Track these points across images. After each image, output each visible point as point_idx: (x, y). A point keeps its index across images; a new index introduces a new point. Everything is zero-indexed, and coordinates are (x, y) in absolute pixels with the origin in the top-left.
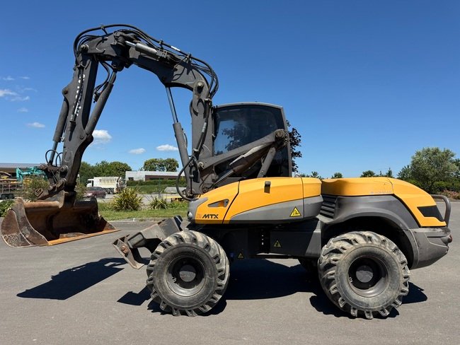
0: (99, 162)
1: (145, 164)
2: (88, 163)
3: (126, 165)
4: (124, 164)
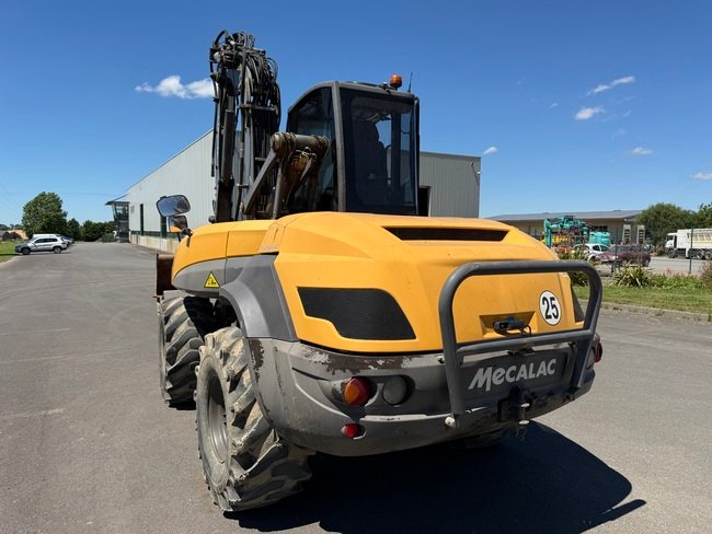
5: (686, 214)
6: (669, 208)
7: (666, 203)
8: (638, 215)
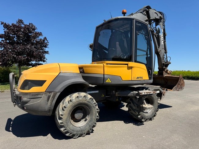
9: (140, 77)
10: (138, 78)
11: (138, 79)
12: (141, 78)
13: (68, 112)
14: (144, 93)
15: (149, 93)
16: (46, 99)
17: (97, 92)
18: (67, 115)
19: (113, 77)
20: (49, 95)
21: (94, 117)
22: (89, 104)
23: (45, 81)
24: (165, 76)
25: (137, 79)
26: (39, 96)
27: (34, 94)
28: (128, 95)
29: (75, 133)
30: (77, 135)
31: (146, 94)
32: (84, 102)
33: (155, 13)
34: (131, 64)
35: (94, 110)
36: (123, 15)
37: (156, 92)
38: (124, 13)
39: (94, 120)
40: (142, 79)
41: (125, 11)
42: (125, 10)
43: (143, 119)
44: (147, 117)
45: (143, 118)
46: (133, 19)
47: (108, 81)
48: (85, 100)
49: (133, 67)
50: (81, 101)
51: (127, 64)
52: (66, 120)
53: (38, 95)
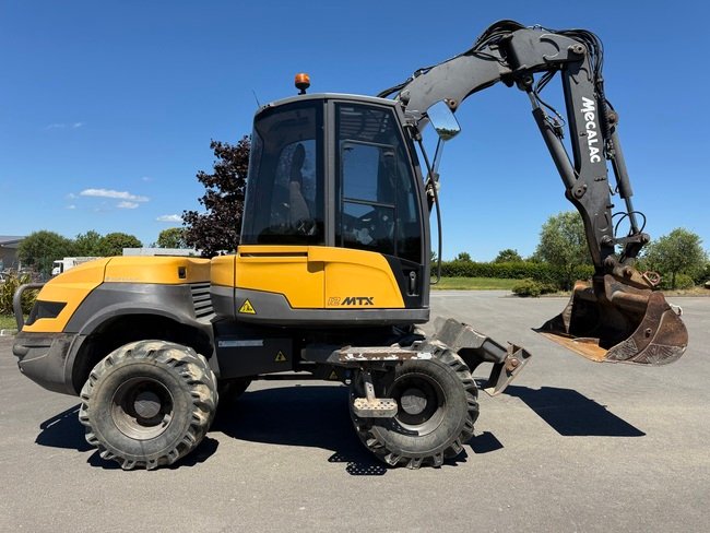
0: (84, 233)
1: (161, 237)
2: (59, 235)
3: (133, 238)
4: (130, 237)
5: (68, 243)
6: (51, 235)
7: (49, 230)
8: (21, 241)
9: (361, 299)
10: (348, 301)
11: (351, 306)
12: (364, 302)
13: (100, 392)
14: (356, 355)
15: (376, 355)
16: (60, 351)
17: (258, 343)
18: (99, 399)
19: (259, 296)
20: (68, 341)
21: (182, 419)
22: (165, 375)
23: (64, 305)
24: (616, 298)
25: (346, 306)
26: (45, 343)
27: (37, 336)
28: (328, 360)
29: (122, 453)
30: (130, 462)
31: (364, 359)
32: (148, 368)
33: (542, 40)
34: (317, 253)
35: (182, 397)
36: (299, 91)
37: (416, 355)
38: (302, 86)
39: (181, 428)
40: (369, 306)
41: (302, 77)
42: (302, 75)
43: (390, 456)
44: (408, 448)
45: (388, 453)
46: (326, 100)
47: (247, 309)
48: (153, 363)
49: (328, 263)
50: (140, 367)
51: (306, 254)
52: (97, 414)
53: (42, 339)
